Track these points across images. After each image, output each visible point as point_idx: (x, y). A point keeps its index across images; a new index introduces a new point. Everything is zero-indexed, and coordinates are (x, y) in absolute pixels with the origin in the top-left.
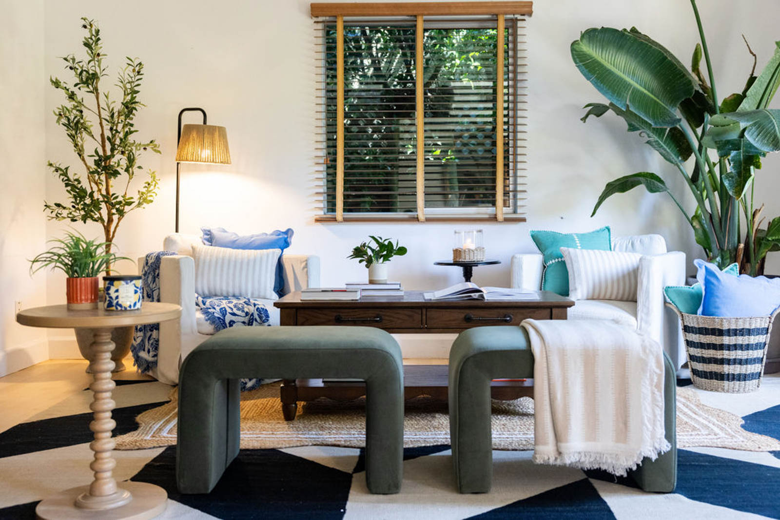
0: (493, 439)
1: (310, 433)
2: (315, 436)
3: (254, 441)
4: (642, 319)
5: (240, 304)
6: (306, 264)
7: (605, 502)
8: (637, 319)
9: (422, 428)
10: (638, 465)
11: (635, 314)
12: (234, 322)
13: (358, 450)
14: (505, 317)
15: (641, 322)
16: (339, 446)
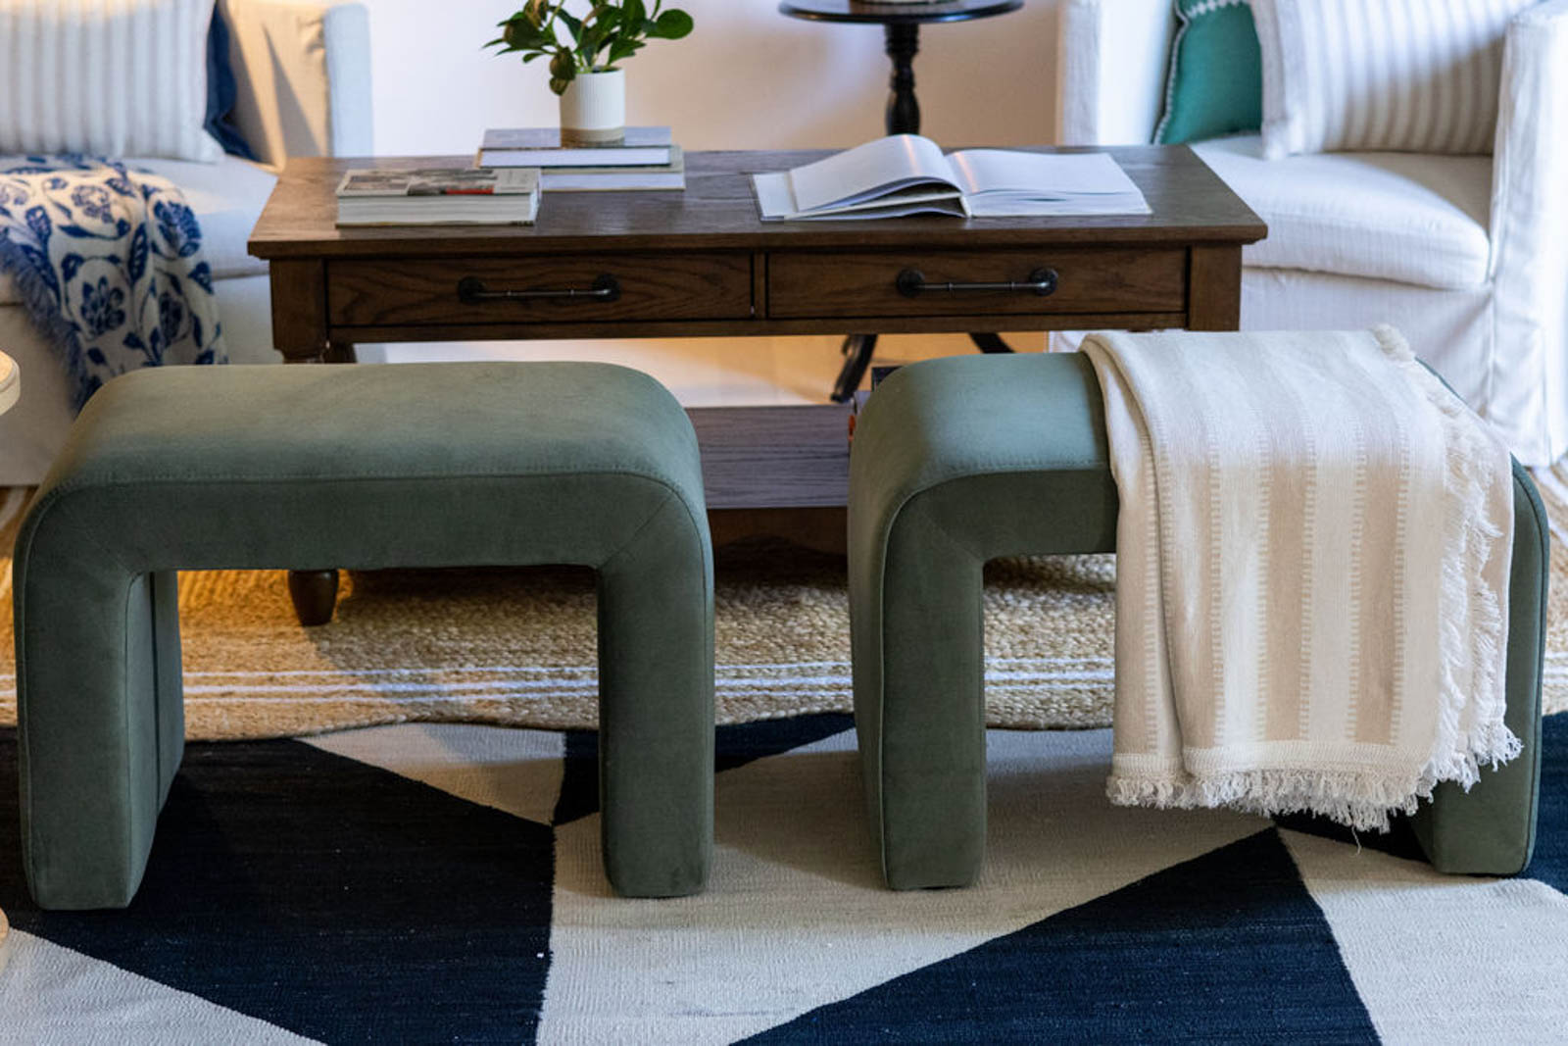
0: (989, 689)
1: (395, 673)
2: (411, 688)
3: (218, 712)
4: (1506, 233)
5: (93, 189)
6: (321, 35)
7: (1320, 912)
8: (1488, 234)
9: (758, 646)
10: (1422, 800)
11: (1483, 215)
12: (79, 260)
13: (559, 738)
14: (1031, 280)
15: (1502, 247)
16: (493, 723)
